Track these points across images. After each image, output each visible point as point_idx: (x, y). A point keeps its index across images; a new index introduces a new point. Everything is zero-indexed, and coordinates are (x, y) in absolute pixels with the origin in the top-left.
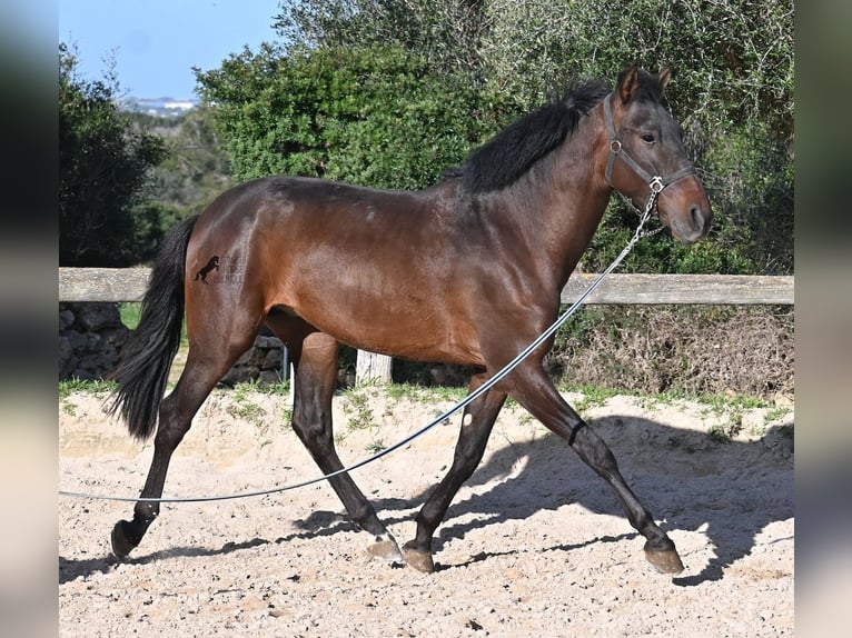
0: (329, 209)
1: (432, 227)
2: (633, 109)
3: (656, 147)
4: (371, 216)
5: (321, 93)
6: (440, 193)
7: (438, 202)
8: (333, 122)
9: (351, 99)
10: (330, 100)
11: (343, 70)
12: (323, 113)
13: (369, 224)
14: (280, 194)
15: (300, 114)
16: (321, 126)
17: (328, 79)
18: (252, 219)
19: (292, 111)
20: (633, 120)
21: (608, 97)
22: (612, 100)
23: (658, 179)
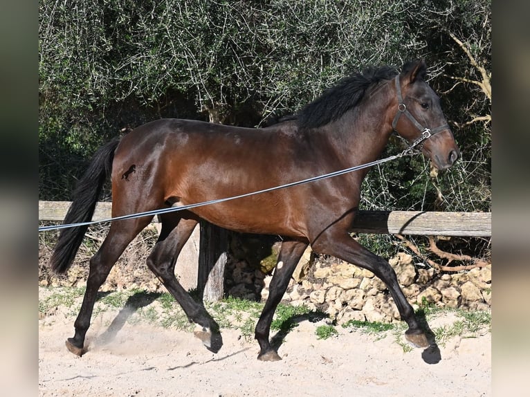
0: (211, 138)
2: (415, 86)
3: (428, 111)
13: (237, 146)
18: (162, 144)
20: (415, 94)
21: (397, 78)
22: (401, 79)
23: (427, 130)
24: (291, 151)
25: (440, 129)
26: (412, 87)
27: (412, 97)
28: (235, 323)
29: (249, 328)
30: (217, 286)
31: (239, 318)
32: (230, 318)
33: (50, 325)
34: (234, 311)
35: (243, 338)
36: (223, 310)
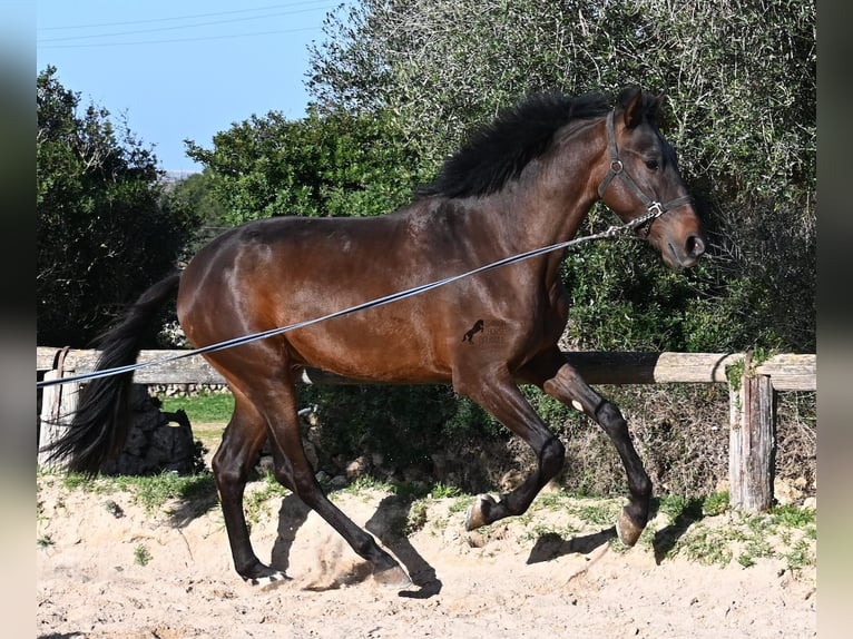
0: (305, 246)
1: (407, 246)
2: (637, 132)
3: (657, 173)
4: (347, 246)
5: (324, 162)
6: (413, 212)
7: (412, 222)
8: (338, 192)
9: (355, 167)
10: (334, 168)
11: (347, 136)
12: (327, 181)
13: (346, 254)
14: (254, 240)
15: (301, 185)
16: (324, 195)
17: (332, 146)
18: (232, 267)
19: (291, 182)
20: (636, 144)
21: (609, 117)
22: (615, 120)
23: (657, 205)
24: (425, 246)
25: (676, 202)
26: (631, 134)
27: (631, 150)
28: (781, 549)
29: (799, 556)
30: (759, 488)
31: (786, 540)
32: (773, 540)
33: (492, 555)
34: (781, 528)
35: (788, 573)
36: (763, 527)
